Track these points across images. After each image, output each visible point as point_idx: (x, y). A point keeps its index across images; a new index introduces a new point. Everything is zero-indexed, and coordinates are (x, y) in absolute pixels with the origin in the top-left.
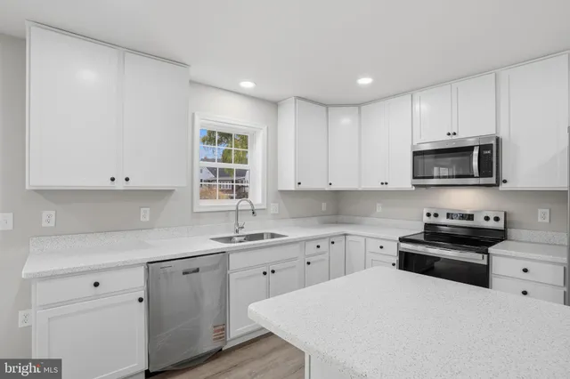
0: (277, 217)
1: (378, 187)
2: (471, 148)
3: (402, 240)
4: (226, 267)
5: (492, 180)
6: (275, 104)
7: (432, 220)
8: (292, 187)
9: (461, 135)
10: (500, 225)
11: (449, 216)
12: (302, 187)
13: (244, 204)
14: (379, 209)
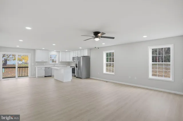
0: (59, 65)
13: (55, 63)
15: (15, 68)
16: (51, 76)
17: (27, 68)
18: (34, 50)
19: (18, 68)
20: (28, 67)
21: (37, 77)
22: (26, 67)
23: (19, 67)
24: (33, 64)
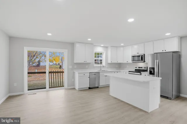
0: (107, 68)
1: (126, 62)
2: (140, 56)
3: (129, 71)
4: (99, 74)
5: (143, 61)
6: (107, 47)
7: (136, 68)
8: (110, 62)
9: (139, 53)
10: (146, 69)
11: (139, 68)
12: (112, 62)
13: (102, 65)
14: (128, 66)
15: (45, 73)
16: (98, 87)
17: (61, 74)
18: (72, 44)
19: (50, 73)
20: (63, 72)
21: (77, 89)
22: (60, 72)
23: (50, 71)
24: (70, 67)
